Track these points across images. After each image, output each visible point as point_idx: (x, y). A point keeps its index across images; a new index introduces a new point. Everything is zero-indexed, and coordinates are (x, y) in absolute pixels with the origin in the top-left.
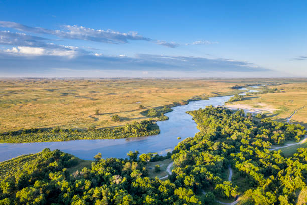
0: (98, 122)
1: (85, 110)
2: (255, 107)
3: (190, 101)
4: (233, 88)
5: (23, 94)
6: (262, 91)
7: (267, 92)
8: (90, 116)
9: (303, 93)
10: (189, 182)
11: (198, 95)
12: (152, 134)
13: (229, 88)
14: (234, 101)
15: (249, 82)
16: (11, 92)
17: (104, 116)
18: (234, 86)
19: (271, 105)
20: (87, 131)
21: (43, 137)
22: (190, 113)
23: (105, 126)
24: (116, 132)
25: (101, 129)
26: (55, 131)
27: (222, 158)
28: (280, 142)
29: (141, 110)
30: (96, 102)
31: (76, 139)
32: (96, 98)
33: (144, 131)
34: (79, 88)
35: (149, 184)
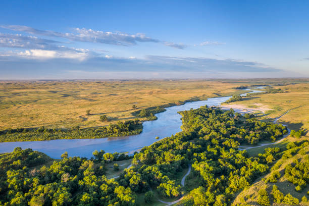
0: (85, 123)
1: (78, 110)
2: (249, 107)
3: (187, 101)
4: (237, 88)
5: (27, 95)
6: (265, 92)
7: (270, 92)
8: (80, 117)
9: (306, 93)
10: (134, 180)
11: (198, 96)
12: (133, 134)
13: (233, 88)
14: (232, 101)
15: (257, 83)
16: (16, 94)
17: (95, 116)
18: (239, 86)
19: (267, 106)
20: (71, 131)
21: (26, 137)
22: (181, 114)
23: (90, 126)
24: (98, 132)
25: (85, 129)
26: (39, 131)
27: (183, 158)
28: (253, 142)
29: (133, 111)
30: (94, 102)
31: (56, 139)
32: (95, 99)
33: (126, 131)
34: (83, 90)
35: (94, 182)
